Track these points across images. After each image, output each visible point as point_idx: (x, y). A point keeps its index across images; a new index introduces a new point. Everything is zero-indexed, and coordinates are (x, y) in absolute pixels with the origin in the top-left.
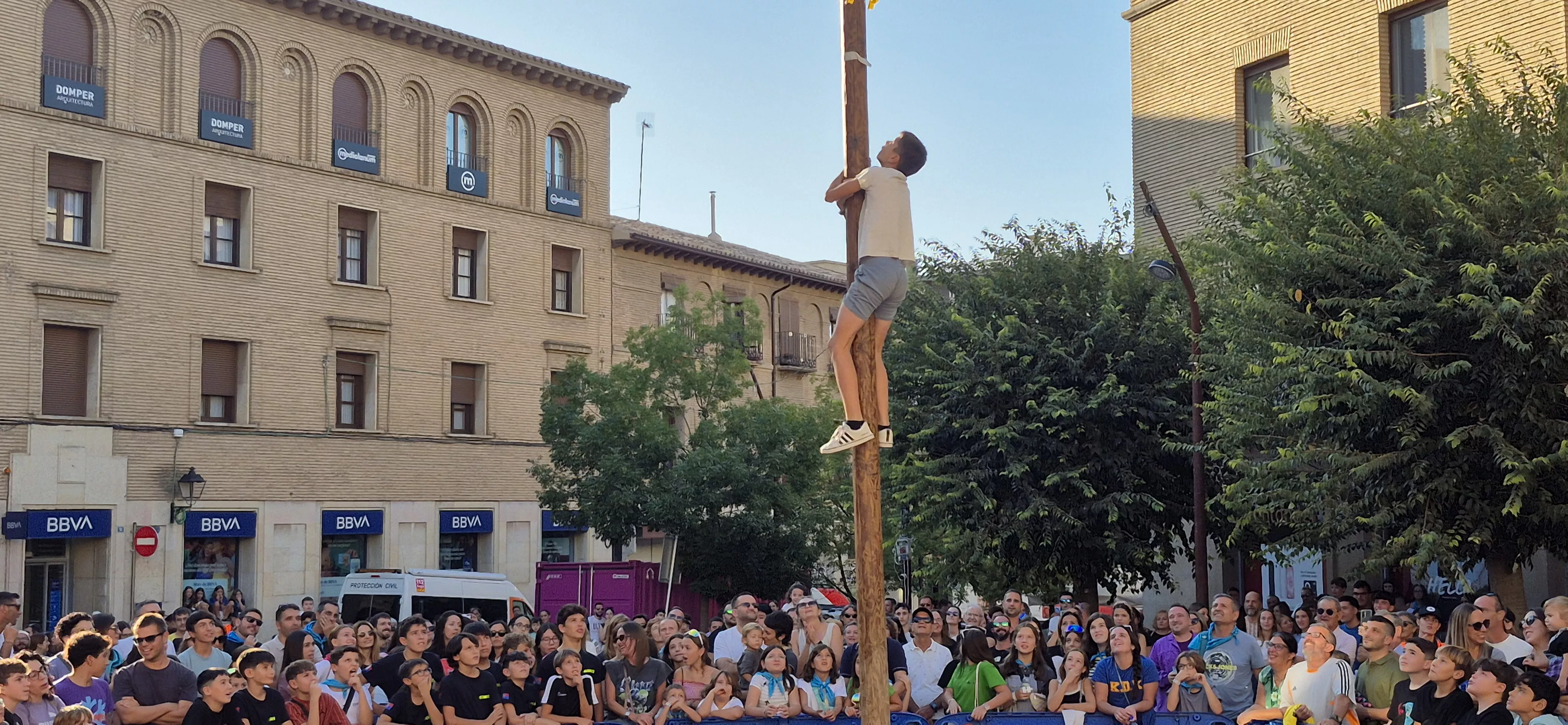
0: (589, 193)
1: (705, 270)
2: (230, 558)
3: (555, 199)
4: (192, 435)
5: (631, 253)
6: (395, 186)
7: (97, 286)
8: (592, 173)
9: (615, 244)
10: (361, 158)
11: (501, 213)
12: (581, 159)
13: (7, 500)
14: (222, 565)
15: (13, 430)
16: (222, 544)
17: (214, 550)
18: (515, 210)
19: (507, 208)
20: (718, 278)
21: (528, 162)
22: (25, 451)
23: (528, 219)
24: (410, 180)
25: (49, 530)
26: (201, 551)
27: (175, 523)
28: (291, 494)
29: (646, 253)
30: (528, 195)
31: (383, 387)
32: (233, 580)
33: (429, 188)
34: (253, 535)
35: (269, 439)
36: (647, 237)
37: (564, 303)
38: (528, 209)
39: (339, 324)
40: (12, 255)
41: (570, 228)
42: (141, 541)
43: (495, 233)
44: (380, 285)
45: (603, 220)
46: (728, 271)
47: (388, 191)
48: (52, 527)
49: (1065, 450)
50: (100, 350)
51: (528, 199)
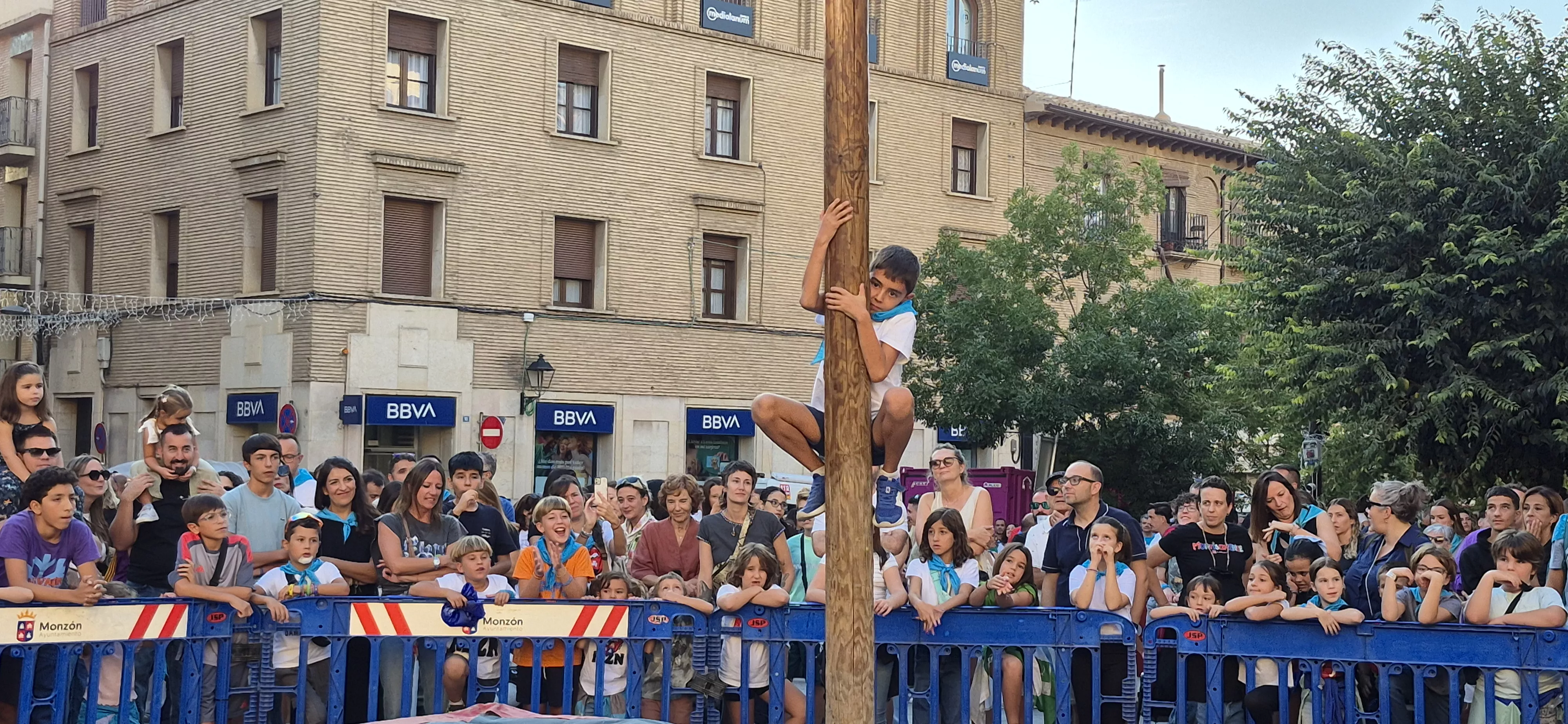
0: (998, 59)
1: (1139, 148)
2: (587, 454)
3: (956, 66)
4: (544, 321)
5: (1047, 128)
6: (771, 50)
7: (442, 157)
8: (1002, 35)
9: (1028, 117)
10: (735, 19)
11: (893, 82)
12: (989, 19)
13: (345, 383)
14: (578, 463)
15: (351, 308)
16: (578, 440)
17: (570, 446)
18: (910, 78)
19: (900, 76)
20: (1156, 157)
21: (927, 23)
22: (364, 332)
23: (925, 88)
24: (789, 43)
25: (389, 416)
26: (556, 447)
27: (525, 414)
28: (652, 388)
29: (1066, 128)
30: (926, 61)
31: (756, 276)
32: (590, 479)
33: (810, 53)
34: (610, 431)
35: (629, 327)
36: (1066, 108)
37: (968, 185)
38: (925, 77)
39: (706, 203)
40: (350, 120)
41: (974, 99)
42: (488, 433)
43: (886, 103)
44: (752, 161)
45: (1014, 90)
46: (1167, 150)
47: (763, 55)
48: (392, 414)
49: (1502, 313)
50: (444, 226)
51: (926, 66)
